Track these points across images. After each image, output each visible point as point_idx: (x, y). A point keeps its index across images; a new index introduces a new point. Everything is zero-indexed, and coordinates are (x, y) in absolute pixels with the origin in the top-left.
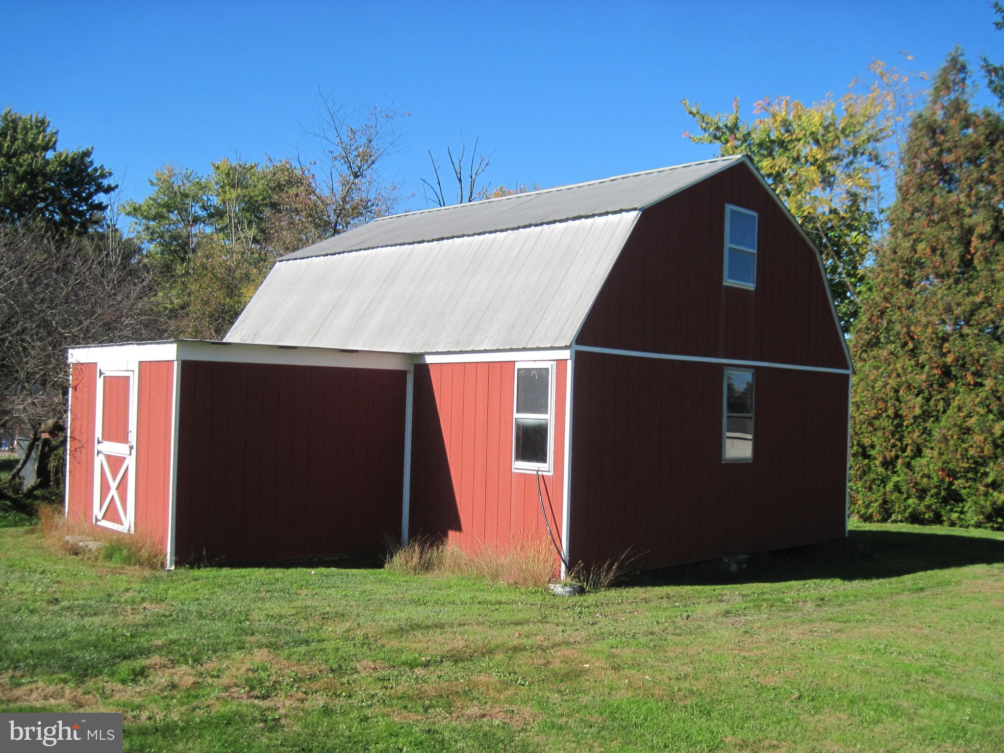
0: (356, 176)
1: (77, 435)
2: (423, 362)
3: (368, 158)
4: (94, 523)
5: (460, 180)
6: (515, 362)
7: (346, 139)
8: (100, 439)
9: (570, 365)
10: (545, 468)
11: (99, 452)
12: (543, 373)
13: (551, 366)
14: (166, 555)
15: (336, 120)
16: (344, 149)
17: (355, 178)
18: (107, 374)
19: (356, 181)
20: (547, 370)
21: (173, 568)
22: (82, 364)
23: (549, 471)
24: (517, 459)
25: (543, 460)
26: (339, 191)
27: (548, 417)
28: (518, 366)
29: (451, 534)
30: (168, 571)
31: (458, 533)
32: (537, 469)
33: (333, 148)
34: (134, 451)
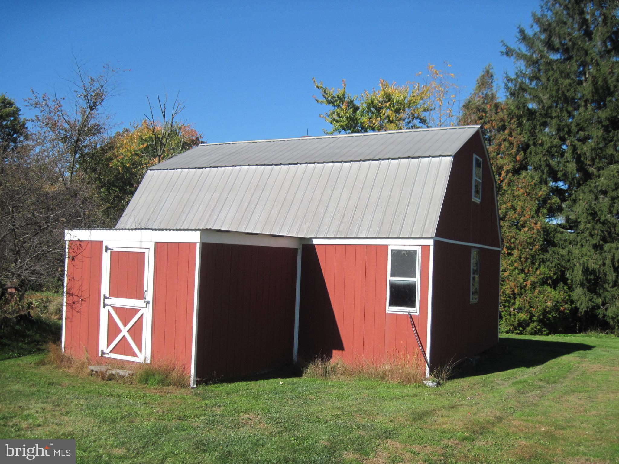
0: (91, 108)
1: (75, 291)
2: (310, 243)
3: (99, 97)
4: (100, 355)
5: (164, 116)
6: (388, 245)
7: (87, 85)
8: (107, 295)
9: (432, 249)
10: (415, 311)
11: (105, 305)
12: (412, 254)
13: (418, 249)
14: (190, 377)
15: (81, 71)
16: (86, 90)
17: (91, 110)
18: (115, 249)
19: (92, 112)
20: (415, 251)
21: (195, 386)
22: (82, 241)
23: (417, 313)
24: (391, 304)
25: (413, 305)
26: (80, 118)
27: (417, 280)
28: (390, 248)
29: (335, 352)
30: (192, 388)
31: (341, 352)
32: (408, 311)
33: (77, 89)
34: (150, 306)
